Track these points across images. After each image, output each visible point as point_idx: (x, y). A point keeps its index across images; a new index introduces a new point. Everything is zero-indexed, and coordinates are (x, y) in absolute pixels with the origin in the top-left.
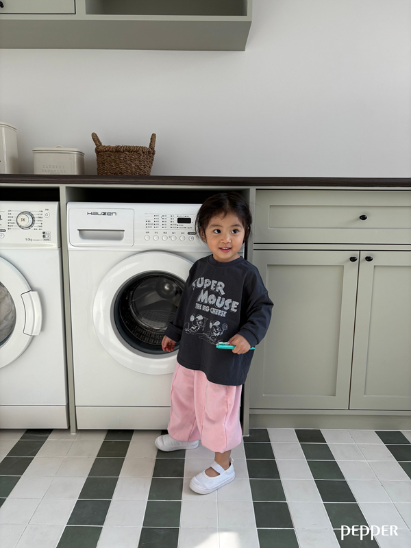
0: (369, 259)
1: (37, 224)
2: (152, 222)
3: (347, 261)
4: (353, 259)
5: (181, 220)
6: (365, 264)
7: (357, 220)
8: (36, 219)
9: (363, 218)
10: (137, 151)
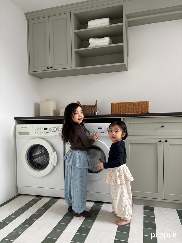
0: (166, 141)
1: (57, 130)
2: (90, 129)
3: (158, 142)
4: (160, 141)
5: (99, 128)
6: (165, 143)
7: (161, 127)
8: (57, 129)
9: (163, 127)
10: (90, 107)
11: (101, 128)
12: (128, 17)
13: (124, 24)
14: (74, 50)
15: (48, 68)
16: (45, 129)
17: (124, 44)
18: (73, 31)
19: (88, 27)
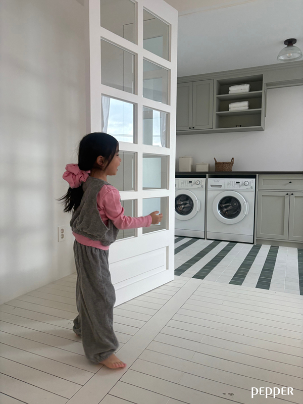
0: (292, 194)
2: (229, 183)
3: (286, 195)
4: (288, 194)
5: (237, 183)
6: (291, 196)
7: (289, 183)
8: (200, 182)
11: (239, 183)
12: (267, 85)
13: (263, 91)
14: (215, 112)
15: (190, 128)
16: (189, 182)
17: (262, 109)
18: (216, 96)
19: (229, 92)
